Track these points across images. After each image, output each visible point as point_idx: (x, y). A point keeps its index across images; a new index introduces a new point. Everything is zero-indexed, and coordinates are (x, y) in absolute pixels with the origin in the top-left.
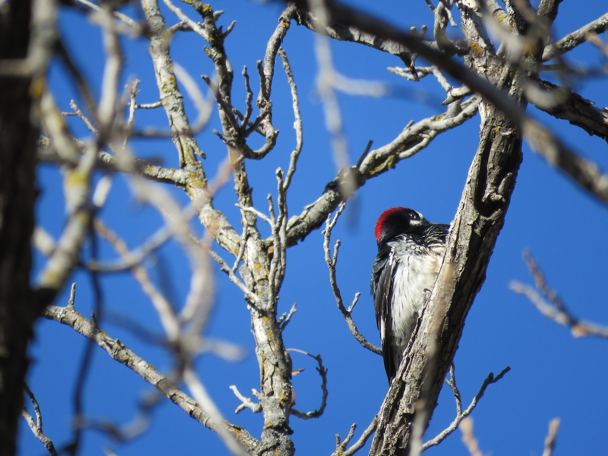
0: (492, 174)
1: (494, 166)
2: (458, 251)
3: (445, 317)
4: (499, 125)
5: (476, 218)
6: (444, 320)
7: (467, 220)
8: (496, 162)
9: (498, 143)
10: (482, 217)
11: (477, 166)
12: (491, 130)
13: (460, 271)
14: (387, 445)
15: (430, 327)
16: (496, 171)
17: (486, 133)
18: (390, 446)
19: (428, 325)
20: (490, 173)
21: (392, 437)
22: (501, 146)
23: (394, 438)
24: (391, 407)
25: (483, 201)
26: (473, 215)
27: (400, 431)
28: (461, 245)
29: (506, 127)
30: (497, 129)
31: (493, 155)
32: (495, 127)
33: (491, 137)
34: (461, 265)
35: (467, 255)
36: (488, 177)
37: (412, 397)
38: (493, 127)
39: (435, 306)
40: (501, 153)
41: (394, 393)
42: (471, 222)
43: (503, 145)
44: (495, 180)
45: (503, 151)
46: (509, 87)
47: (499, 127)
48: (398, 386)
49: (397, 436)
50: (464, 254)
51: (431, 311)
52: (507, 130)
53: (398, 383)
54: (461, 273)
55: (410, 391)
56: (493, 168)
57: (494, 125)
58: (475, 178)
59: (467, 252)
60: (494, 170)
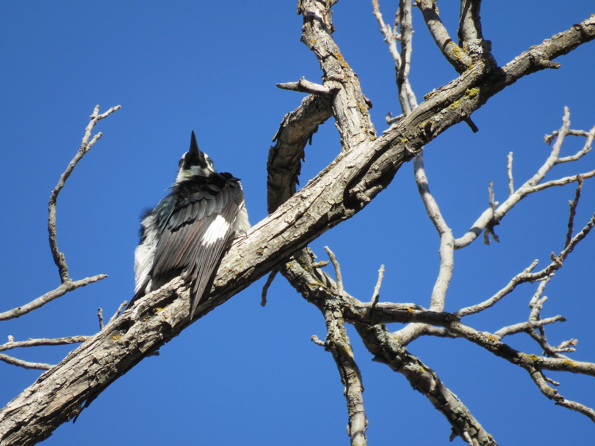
0: (371, 174)
1: (378, 169)
2: (304, 219)
3: (253, 266)
4: (407, 138)
5: (339, 202)
6: (250, 268)
7: (329, 198)
8: (382, 168)
9: (396, 152)
10: (342, 205)
11: (367, 159)
12: (397, 137)
13: (295, 237)
14: (132, 338)
15: (234, 265)
16: (376, 175)
17: (392, 136)
18: (134, 341)
19: (232, 261)
20: (371, 173)
21: (141, 334)
22: (396, 157)
23: (142, 336)
24: (147, 308)
25: (350, 192)
26: (338, 197)
27: (150, 334)
28: (310, 215)
29: (413, 144)
30: (404, 140)
31: (384, 159)
32: (402, 137)
33: (392, 143)
34: (299, 233)
35: (310, 228)
36: (367, 175)
37: (180, 313)
38: (401, 135)
39: (249, 250)
40: (392, 163)
41: (158, 299)
42: (332, 202)
43: (398, 158)
44: (370, 182)
45: (394, 162)
46: (436, 113)
47: (406, 140)
48: (167, 294)
49: (145, 337)
50: (308, 225)
51: (243, 252)
52: (412, 147)
53: (169, 292)
54: (294, 239)
55: (182, 307)
56: (376, 171)
57: (403, 134)
58: (360, 168)
59: (312, 225)
60: (376, 172)
